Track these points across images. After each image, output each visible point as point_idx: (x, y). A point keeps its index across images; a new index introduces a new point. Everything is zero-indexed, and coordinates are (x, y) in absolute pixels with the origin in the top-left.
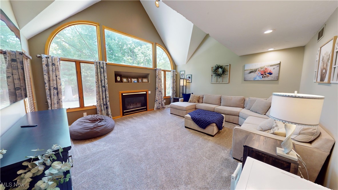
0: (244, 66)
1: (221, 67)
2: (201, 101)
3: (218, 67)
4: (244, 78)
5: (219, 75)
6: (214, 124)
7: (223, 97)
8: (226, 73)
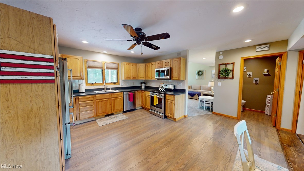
0: (212, 71)
1: (201, 71)
2: (191, 88)
3: (199, 71)
4: (212, 77)
5: (200, 75)
6: (197, 95)
7: (202, 86)
8: (203, 74)
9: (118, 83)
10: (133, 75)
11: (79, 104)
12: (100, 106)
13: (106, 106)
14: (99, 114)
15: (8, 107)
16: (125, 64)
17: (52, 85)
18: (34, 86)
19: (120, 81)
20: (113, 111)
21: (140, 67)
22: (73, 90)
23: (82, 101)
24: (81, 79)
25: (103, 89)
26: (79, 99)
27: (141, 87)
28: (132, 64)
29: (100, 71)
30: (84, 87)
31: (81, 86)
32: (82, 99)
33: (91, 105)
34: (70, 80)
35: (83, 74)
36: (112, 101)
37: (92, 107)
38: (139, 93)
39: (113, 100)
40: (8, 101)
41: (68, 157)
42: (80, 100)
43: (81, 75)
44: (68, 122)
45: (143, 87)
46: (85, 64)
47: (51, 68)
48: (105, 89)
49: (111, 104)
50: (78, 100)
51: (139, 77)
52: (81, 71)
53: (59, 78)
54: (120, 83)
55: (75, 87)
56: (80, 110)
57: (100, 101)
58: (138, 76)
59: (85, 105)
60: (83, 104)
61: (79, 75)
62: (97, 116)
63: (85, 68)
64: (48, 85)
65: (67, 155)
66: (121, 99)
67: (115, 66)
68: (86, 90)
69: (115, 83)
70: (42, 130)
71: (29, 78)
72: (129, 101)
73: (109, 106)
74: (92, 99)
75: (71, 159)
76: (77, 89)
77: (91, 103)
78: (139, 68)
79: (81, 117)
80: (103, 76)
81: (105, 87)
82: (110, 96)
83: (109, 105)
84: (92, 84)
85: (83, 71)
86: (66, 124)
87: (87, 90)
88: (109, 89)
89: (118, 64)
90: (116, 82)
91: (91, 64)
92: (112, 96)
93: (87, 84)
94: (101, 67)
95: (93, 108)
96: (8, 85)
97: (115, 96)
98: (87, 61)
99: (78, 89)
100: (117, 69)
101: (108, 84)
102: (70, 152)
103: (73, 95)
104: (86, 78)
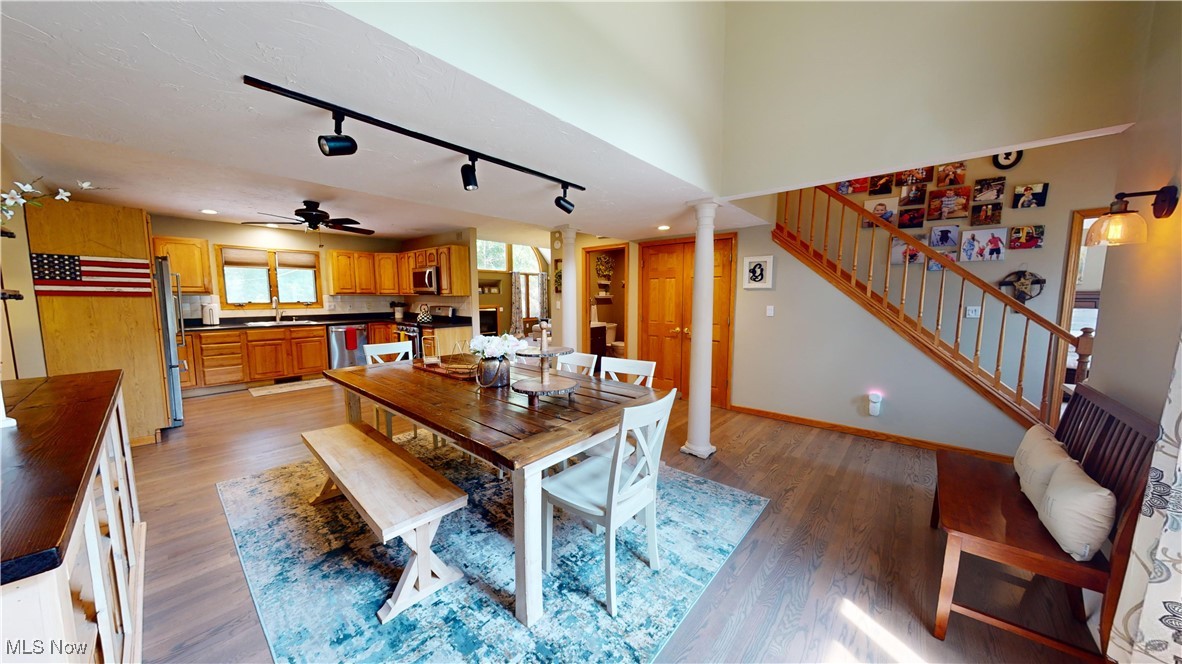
9: (319, 302)
10: (360, 284)
11: (202, 349)
12: (259, 358)
13: (276, 358)
14: (257, 376)
15: (91, 324)
16: (335, 254)
17: (148, 299)
18: (121, 299)
19: (325, 298)
20: (296, 370)
21: (382, 262)
22: (185, 320)
23: (209, 341)
24: (207, 292)
25: (273, 319)
26: (200, 337)
27: (393, 314)
28: (356, 255)
29: (262, 272)
30: (214, 312)
31: (206, 310)
32: (208, 337)
33: (233, 353)
34: (176, 293)
35: (210, 281)
36: (294, 347)
37: (237, 358)
38: (377, 331)
39: (297, 343)
40: (90, 317)
41: (177, 424)
42: (204, 341)
43: (206, 283)
44: (174, 363)
45: (399, 315)
46: (217, 256)
47: (146, 276)
48: (278, 319)
49: (289, 354)
50: (198, 341)
51: (381, 289)
52: (206, 273)
53: (156, 289)
54: (326, 304)
55: (193, 312)
56: (206, 363)
57: (257, 346)
58: (378, 286)
59: (216, 352)
60: (212, 349)
61: (200, 284)
62: (253, 381)
63: (218, 266)
64: (142, 299)
65: (175, 420)
66: (319, 341)
67: (307, 259)
68: (220, 319)
69: (308, 305)
70: (136, 360)
71: (116, 289)
72: (347, 348)
73: (283, 355)
74: (237, 339)
75: (181, 429)
76: (197, 316)
77: (233, 347)
78: (379, 265)
79: (207, 378)
80: (270, 287)
81: (277, 313)
82: (288, 333)
83: (285, 356)
84: (240, 306)
85: (210, 274)
86: (171, 367)
87: (223, 321)
88: (290, 318)
89: (317, 255)
90: (314, 300)
91: (232, 255)
92: (294, 335)
93: (225, 304)
94: (264, 261)
95: (240, 361)
96: (89, 298)
97: (300, 335)
98: (221, 249)
99: (200, 317)
100: (314, 267)
101: (287, 306)
102: (180, 416)
103: (185, 327)
104: (220, 290)
